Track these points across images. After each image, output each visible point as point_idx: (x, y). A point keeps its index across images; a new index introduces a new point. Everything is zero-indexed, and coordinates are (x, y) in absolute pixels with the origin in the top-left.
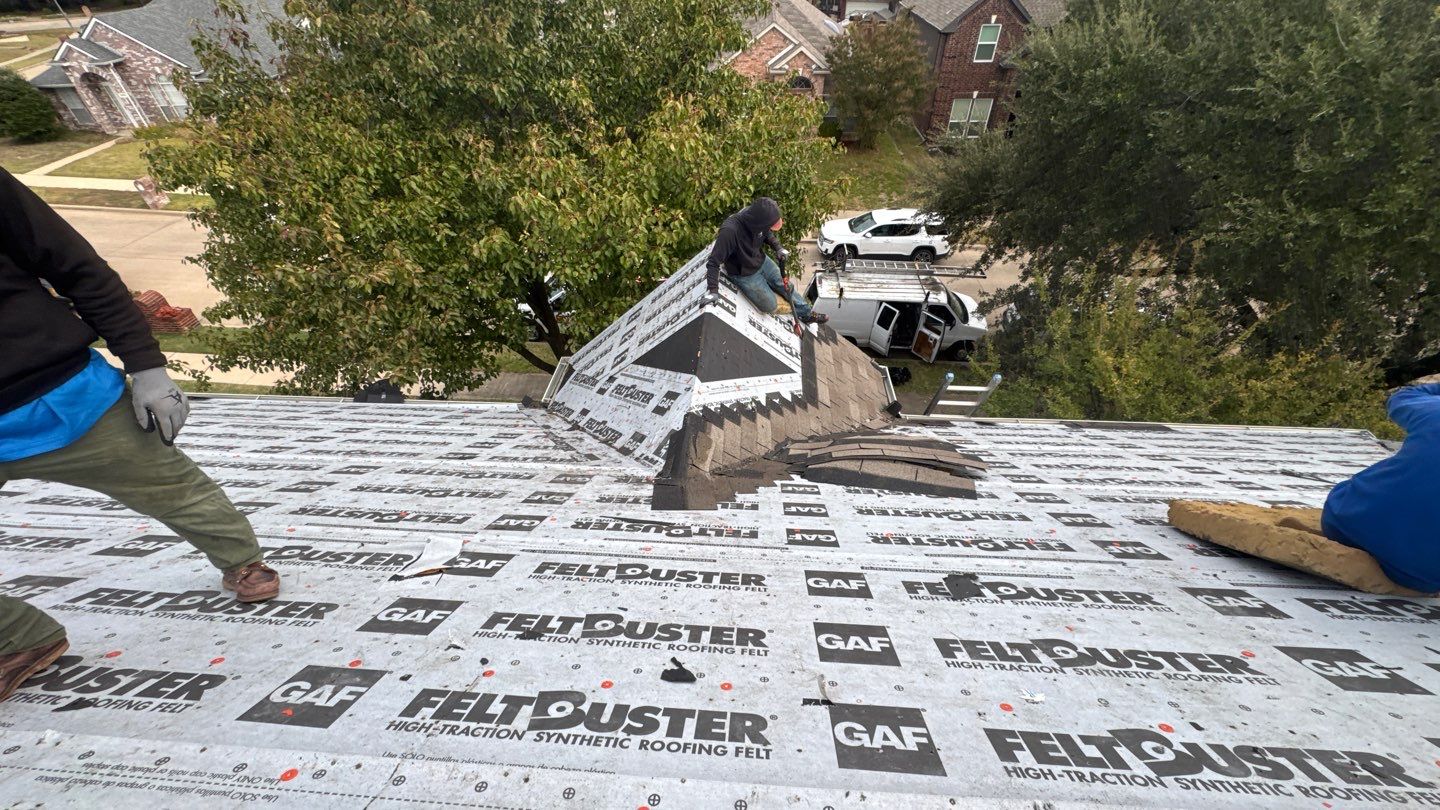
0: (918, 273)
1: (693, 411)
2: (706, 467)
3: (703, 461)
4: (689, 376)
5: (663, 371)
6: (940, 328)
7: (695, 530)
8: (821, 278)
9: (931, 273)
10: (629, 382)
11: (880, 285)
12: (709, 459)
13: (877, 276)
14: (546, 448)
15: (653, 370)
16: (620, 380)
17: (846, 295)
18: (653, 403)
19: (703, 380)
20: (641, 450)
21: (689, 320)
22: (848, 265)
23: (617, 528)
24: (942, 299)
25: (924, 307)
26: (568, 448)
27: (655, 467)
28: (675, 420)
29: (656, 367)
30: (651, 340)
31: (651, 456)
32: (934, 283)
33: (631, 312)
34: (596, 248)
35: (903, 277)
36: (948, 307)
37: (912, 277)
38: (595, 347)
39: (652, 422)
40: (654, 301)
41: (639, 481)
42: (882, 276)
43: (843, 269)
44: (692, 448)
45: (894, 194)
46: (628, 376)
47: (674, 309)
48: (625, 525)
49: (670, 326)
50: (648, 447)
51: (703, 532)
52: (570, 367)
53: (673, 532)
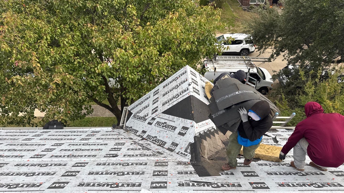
0: (245, 61)
1: (197, 135)
2: (206, 157)
3: (205, 154)
4: (192, 121)
5: (178, 118)
6: (255, 82)
7: (220, 184)
8: (206, 63)
9: (250, 60)
10: (163, 121)
11: (230, 66)
12: (206, 154)
13: (228, 62)
14: (139, 149)
15: (173, 117)
16: (157, 120)
17: (217, 70)
18: (177, 131)
19: (197, 122)
20: (177, 149)
21: (184, 98)
22: (217, 58)
23: (193, 185)
24: (255, 71)
25: (248, 74)
26: (148, 149)
27: (187, 157)
28: (190, 138)
29: (174, 116)
30: (168, 104)
31: (183, 152)
32: (251, 64)
33: (153, 91)
34: (139, 67)
35: (239, 62)
36: (257, 74)
37: (242, 62)
38: (140, 104)
39: (180, 138)
40: (164, 87)
41: (185, 164)
42: (230, 62)
43: (215, 60)
44: (200, 150)
45: (231, 26)
46: (161, 118)
47: (175, 92)
48: (195, 184)
49: (175, 99)
50: (181, 148)
51: (223, 185)
52: (129, 111)
53: (213, 185)
